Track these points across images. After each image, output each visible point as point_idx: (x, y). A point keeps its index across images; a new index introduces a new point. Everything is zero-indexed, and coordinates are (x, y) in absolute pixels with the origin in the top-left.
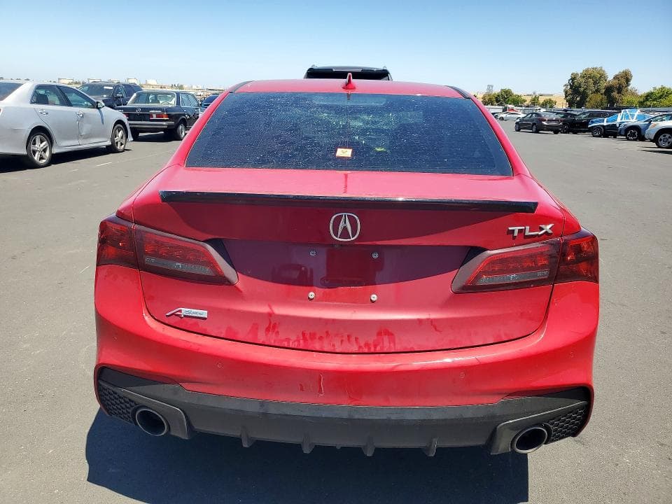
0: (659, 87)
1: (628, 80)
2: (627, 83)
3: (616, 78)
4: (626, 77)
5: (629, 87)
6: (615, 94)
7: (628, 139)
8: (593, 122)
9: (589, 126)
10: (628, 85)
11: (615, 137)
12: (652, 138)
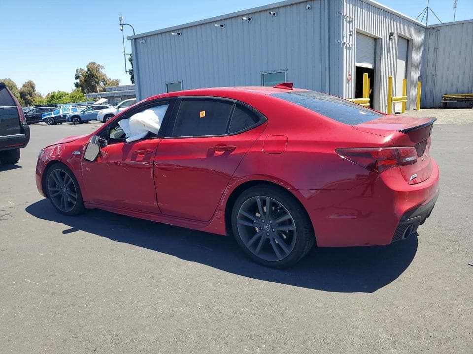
0: (56, 91)
1: (33, 88)
2: (34, 90)
3: (24, 86)
4: (31, 86)
5: (36, 92)
6: (28, 97)
7: (75, 124)
8: (44, 116)
9: (43, 119)
10: (34, 91)
11: (61, 124)
12: (102, 120)
